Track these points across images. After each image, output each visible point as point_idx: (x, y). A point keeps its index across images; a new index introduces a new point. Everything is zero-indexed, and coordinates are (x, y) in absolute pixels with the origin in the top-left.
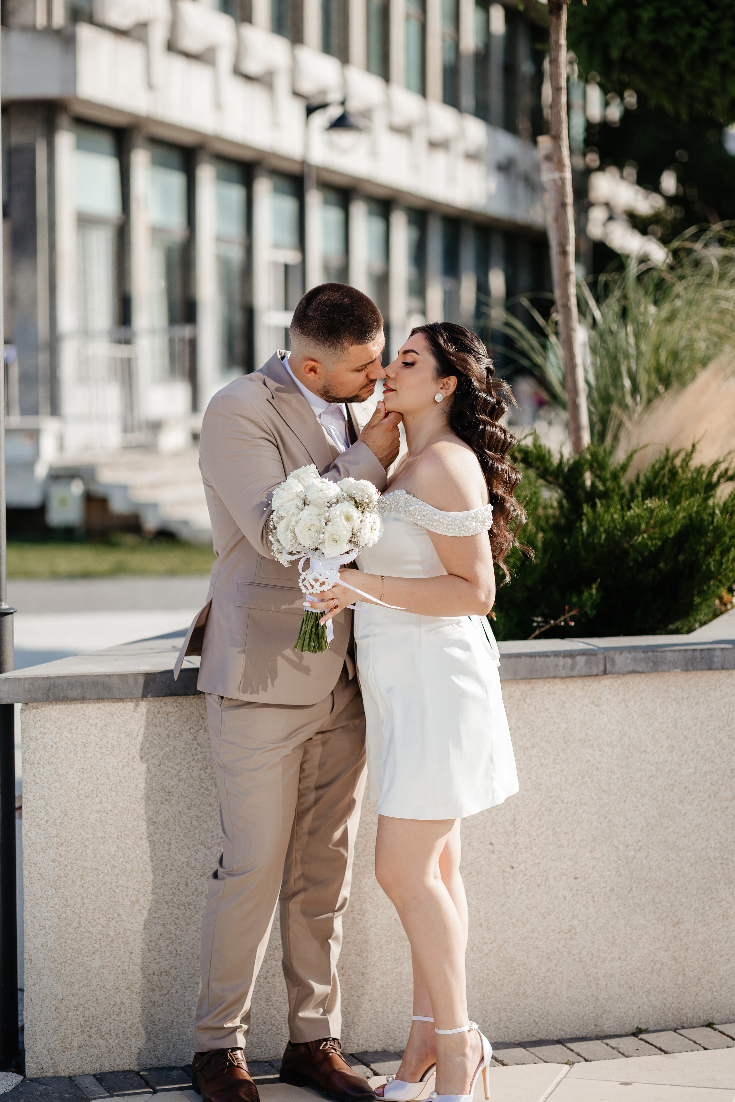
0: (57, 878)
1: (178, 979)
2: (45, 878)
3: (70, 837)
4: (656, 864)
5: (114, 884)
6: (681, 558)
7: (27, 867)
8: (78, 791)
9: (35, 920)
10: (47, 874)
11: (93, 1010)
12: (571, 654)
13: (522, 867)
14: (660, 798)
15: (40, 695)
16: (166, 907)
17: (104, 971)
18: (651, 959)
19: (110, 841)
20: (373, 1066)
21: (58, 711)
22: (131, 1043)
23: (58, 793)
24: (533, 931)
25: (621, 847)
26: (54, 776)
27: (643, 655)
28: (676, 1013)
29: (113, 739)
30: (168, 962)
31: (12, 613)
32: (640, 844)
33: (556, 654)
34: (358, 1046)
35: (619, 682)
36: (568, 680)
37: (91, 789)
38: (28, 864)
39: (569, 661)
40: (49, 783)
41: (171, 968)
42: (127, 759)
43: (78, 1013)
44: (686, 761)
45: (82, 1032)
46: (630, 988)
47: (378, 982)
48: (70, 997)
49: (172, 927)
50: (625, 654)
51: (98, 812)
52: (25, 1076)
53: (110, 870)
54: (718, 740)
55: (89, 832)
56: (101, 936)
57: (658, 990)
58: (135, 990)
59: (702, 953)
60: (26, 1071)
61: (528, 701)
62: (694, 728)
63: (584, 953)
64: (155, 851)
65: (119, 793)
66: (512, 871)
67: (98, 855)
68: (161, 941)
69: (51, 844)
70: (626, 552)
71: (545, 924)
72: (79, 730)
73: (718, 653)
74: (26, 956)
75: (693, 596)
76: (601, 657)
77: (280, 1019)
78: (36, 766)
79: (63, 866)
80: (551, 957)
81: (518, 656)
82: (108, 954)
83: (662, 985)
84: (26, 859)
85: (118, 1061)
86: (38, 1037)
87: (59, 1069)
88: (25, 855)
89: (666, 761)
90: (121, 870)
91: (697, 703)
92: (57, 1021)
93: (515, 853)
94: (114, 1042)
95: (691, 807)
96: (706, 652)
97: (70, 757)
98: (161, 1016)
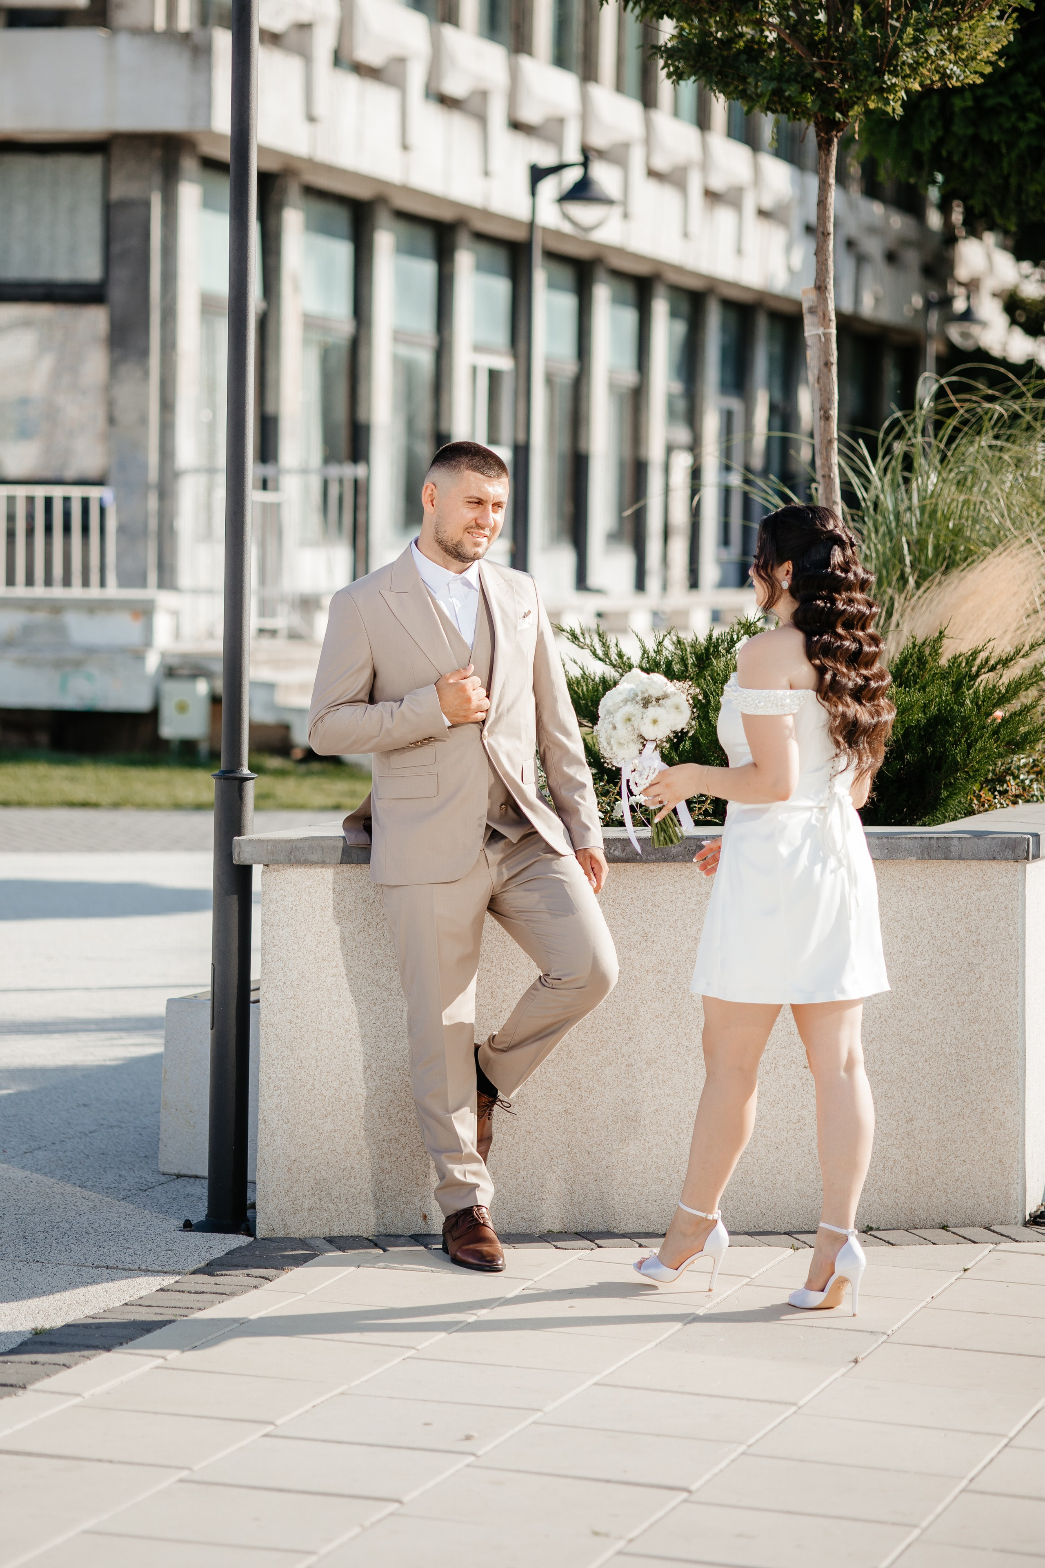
0: (293, 1039)
1: (407, 1147)
2: (281, 1039)
3: (306, 1000)
4: (889, 1057)
5: (347, 1048)
6: (930, 750)
8: (315, 954)
9: (270, 1081)
10: (284, 1035)
11: (324, 1173)
15: (282, 858)
16: (397, 1074)
17: (336, 1135)
18: (883, 1155)
19: (344, 1005)
20: (596, 1241)
21: (298, 874)
22: (359, 1208)
23: (296, 955)
26: (293, 938)
27: (877, 842)
28: (908, 1213)
30: (397, 1129)
31: (252, 779)
32: (872, 1035)
34: (583, 1226)
37: (327, 952)
40: (288, 945)
41: (399, 1135)
42: (363, 924)
43: (310, 1175)
45: (313, 1195)
47: (604, 1162)
48: (302, 1159)
49: (402, 1095)
51: (334, 976)
52: (255, 1238)
53: (344, 1034)
54: (955, 933)
55: (325, 994)
56: (334, 1099)
57: (890, 1188)
58: (366, 1156)
59: (937, 1152)
60: (257, 1232)
62: (930, 919)
65: (353, 958)
67: (333, 1019)
68: (391, 1108)
69: (288, 1005)
71: (773, 1113)
72: (318, 894)
75: (941, 789)
77: (505, 1194)
78: (275, 928)
79: (298, 1028)
80: (779, 1147)
82: (340, 1118)
83: (893, 1183)
84: (263, 1020)
85: (347, 1226)
86: (271, 1200)
87: (290, 1231)
88: (262, 1016)
89: (901, 952)
90: (354, 1035)
91: (933, 894)
92: (289, 1182)
94: (343, 1207)
95: (924, 1000)
96: (942, 840)
97: (308, 920)
98: (390, 1183)
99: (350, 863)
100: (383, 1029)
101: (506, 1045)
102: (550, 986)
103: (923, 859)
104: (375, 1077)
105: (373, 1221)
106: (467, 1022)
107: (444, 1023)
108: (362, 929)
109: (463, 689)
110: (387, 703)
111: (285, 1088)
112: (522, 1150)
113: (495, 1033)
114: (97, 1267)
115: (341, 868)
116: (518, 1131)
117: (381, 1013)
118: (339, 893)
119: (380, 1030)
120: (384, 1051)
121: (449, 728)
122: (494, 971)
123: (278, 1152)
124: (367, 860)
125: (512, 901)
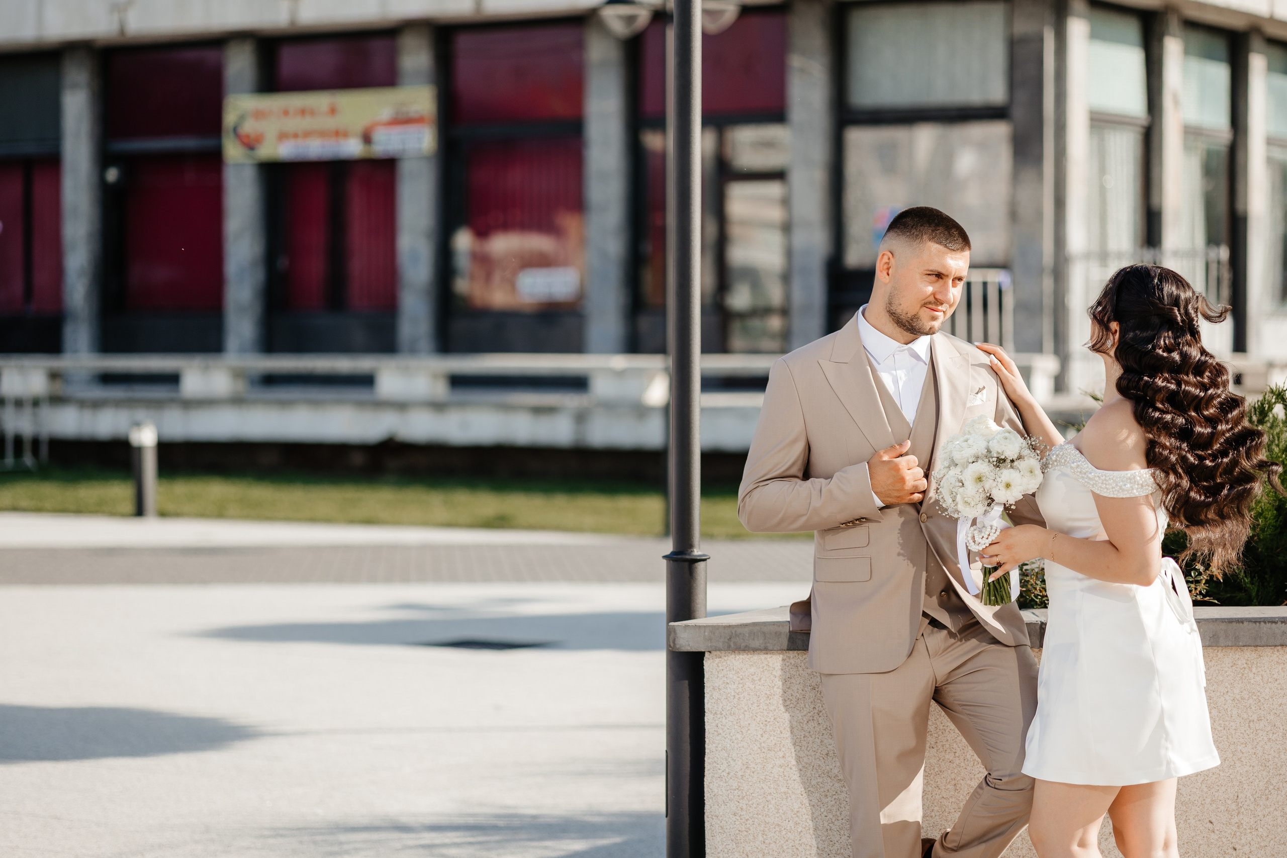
0: (737, 832)
2: (726, 831)
3: (751, 791)
5: (797, 842)
7: (708, 819)
8: (761, 744)
10: (728, 827)
13: (1246, 849)
15: (721, 644)
19: (793, 797)
21: (741, 661)
23: (740, 745)
26: (736, 727)
29: (798, 692)
31: (704, 560)
37: (774, 742)
38: (710, 816)
40: (731, 734)
42: (812, 713)
51: (781, 766)
53: (793, 827)
55: (772, 786)
61: (1254, 670)
64: (841, 810)
65: (803, 748)
66: (1234, 852)
67: (781, 811)
69: (732, 797)
72: (762, 682)
79: (743, 820)
81: (1240, 621)
90: (804, 828)
93: (1238, 834)
97: (752, 708)
99: (794, 650)
100: (836, 823)
101: (955, 844)
102: (993, 786)
106: (911, 820)
107: (882, 822)
108: (811, 718)
109: (896, 469)
113: (949, 830)
115: (788, 654)
117: (833, 806)
118: (787, 681)
119: (833, 823)
120: (837, 844)
121: (881, 509)
122: (957, 761)
125: (956, 693)
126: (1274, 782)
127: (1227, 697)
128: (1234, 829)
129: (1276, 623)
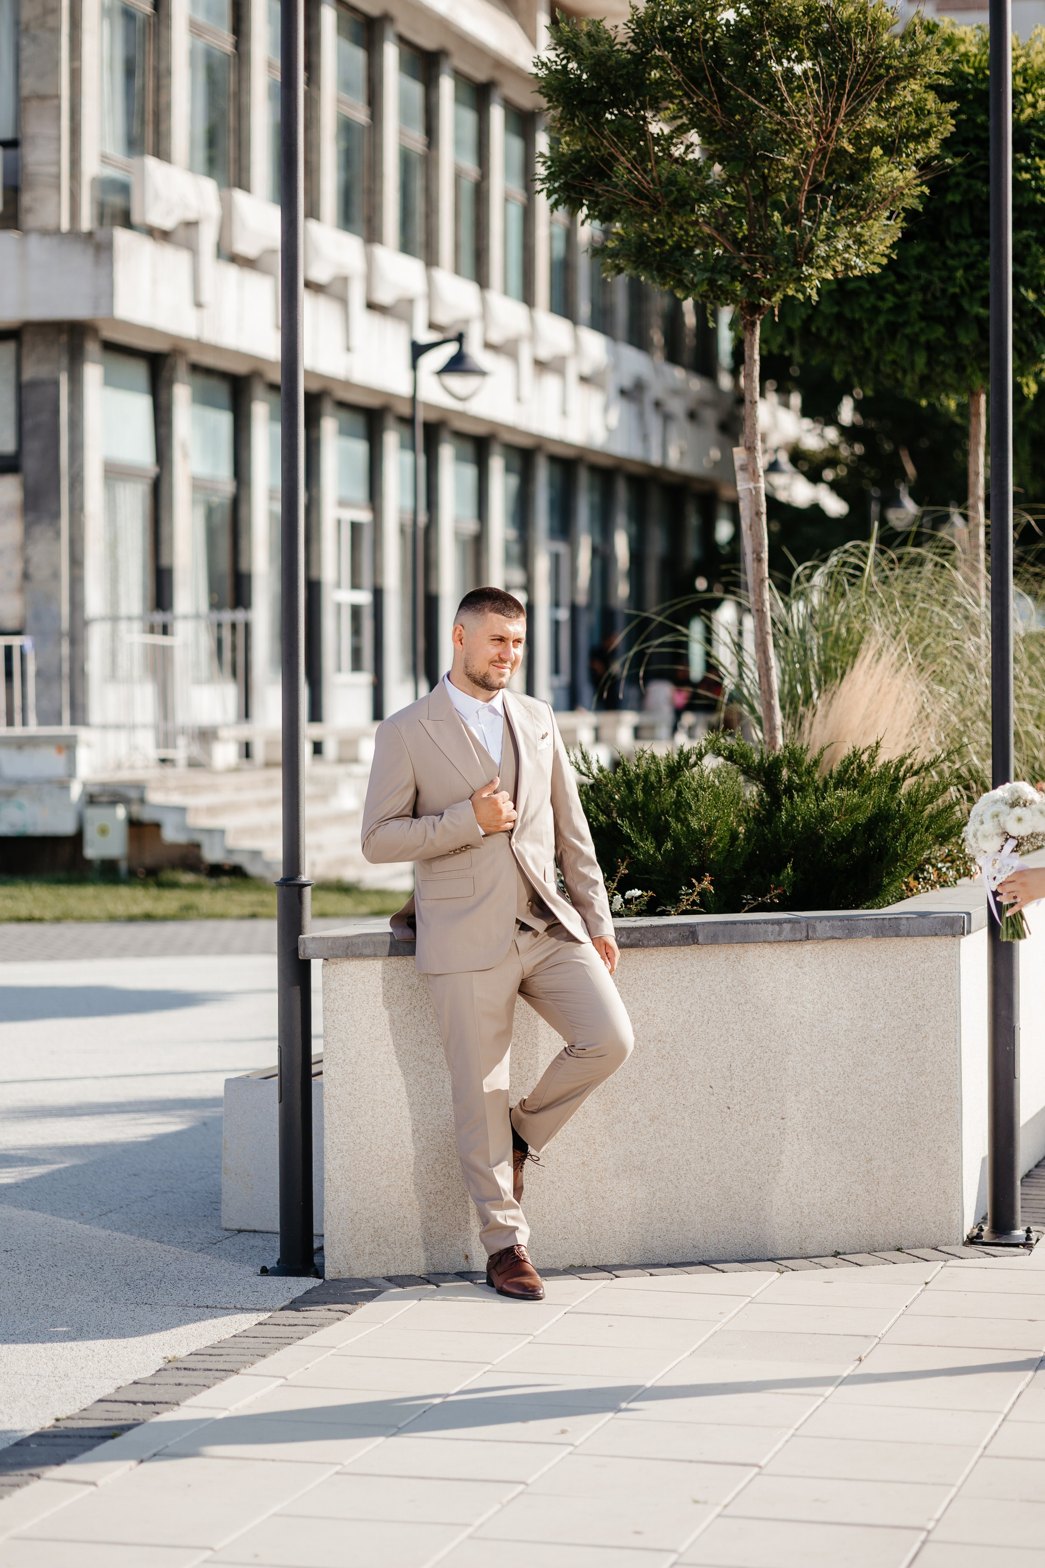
0: (352, 1109)
1: (450, 1198)
3: (362, 1074)
4: (851, 1107)
5: (397, 1115)
6: (871, 843)
8: (369, 1035)
9: (334, 1145)
11: (381, 1222)
12: (779, 922)
13: (737, 1108)
14: (854, 1050)
15: (343, 952)
17: (390, 1189)
18: (847, 1191)
19: (394, 1078)
20: (613, 1273)
21: (353, 966)
22: (411, 1252)
23: (353, 1036)
24: (746, 1164)
25: (822, 1092)
26: (350, 1021)
27: (839, 923)
28: (868, 1239)
29: (398, 991)
30: (441, 1183)
31: (308, 885)
32: (837, 1089)
33: (766, 922)
34: (601, 1260)
35: (820, 947)
36: (776, 945)
37: (379, 1033)
39: (776, 927)
40: (346, 1028)
41: (443, 1188)
42: (409, 1008)
43: (369, 1225)
44: (877, 1017)
45: (373, 1241)
46: (830, 1216)
47: (616, 1205)
48: (362, 1211)
49: (445, 1153)
50: (825, 922)
51: (386, 1053)
52: (325, 1280)
53: (394, 1103)
54: (903, 999)
55: (378, 1069)
56: (388, 1159)
57: (853, 1218)
58: (416, 1207)
59: (891, 1187)
60: (326, 1275)
61: (741, 962)
62: (882, 988)
63: (790, 1185)
65: (400, 1037)
66: (727, 1111)
67: (385, 1090)
68: (437, 1165)
69: (347, 1079)
70: (821, 838)
71: (756, 1158)
72: (370, 983)
73: (904, 922)
74: (326, 1176)
75: (882, 877)
76: (804, 924)
78: (335, 1014)
79: (357, 1099)
81: (734, 923)
82: (394, 1175)
83: (856, 1214)
84: (326, 1092)
85: (402, 1266)
86: (336, 1245)
87: (354, 1273)
88: (326, 1089)
89: (859, 1017)
90: (403, 1103)
91: (885, 967)
92: (352, 1231)
93: (730, 1095)
94: (398, 1251)
95: (880, 1057)
96: (893, 921)
97: (363, 1005)
98: (436, 1229)
99: (397, 955)
100: (428, 1098)
101: (536, 1108)
102: (576, 1056)
103: (878, 937)
104: (422, 1139)
105: (423, 1262)
106: (503, 1089)
107: (484, 1090)
108: (408, 1012)
109: (495, 803)
110: (429, 817)
111: (347, 1151)
112: (547, 1198)
113: (525, 1097)
114: (198, 1307)
115: (389, 960)
116: (543, 1182)
117: (425, 1084)
118: (388, 982)
119: (425, 1098)
120: (429, 1116)
121: (483, 836)
122: (520, 1044)
123: (342, 1206)
124: (412, 952)
125: (539, 984)
126: (757, 1052)
127: (722, 985)
128: (729, 1092)
129: (760, 923)
